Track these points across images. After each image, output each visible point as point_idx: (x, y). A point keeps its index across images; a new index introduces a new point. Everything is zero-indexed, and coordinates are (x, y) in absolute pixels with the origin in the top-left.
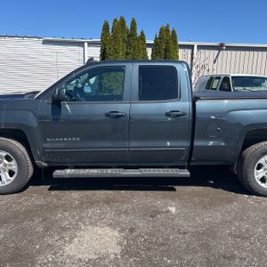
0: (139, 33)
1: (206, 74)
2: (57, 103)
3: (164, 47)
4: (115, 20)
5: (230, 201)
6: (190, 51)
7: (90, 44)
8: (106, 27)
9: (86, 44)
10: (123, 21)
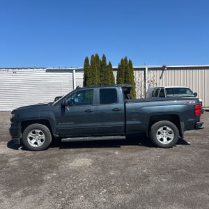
0: (108, 64)
1: (155, 86)
2: (63, 107)
3: (124, 71)
4: (93, 56)
5: (145, 150)
6: (143, 72)
7: (77, 71)
8: (87, 60)
9: (74, 71)
10: (97, 56)
